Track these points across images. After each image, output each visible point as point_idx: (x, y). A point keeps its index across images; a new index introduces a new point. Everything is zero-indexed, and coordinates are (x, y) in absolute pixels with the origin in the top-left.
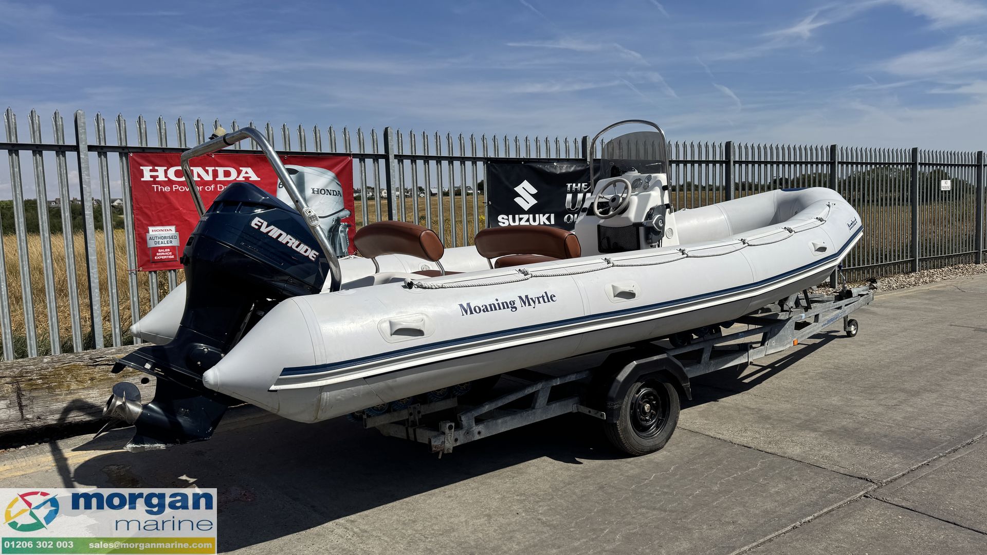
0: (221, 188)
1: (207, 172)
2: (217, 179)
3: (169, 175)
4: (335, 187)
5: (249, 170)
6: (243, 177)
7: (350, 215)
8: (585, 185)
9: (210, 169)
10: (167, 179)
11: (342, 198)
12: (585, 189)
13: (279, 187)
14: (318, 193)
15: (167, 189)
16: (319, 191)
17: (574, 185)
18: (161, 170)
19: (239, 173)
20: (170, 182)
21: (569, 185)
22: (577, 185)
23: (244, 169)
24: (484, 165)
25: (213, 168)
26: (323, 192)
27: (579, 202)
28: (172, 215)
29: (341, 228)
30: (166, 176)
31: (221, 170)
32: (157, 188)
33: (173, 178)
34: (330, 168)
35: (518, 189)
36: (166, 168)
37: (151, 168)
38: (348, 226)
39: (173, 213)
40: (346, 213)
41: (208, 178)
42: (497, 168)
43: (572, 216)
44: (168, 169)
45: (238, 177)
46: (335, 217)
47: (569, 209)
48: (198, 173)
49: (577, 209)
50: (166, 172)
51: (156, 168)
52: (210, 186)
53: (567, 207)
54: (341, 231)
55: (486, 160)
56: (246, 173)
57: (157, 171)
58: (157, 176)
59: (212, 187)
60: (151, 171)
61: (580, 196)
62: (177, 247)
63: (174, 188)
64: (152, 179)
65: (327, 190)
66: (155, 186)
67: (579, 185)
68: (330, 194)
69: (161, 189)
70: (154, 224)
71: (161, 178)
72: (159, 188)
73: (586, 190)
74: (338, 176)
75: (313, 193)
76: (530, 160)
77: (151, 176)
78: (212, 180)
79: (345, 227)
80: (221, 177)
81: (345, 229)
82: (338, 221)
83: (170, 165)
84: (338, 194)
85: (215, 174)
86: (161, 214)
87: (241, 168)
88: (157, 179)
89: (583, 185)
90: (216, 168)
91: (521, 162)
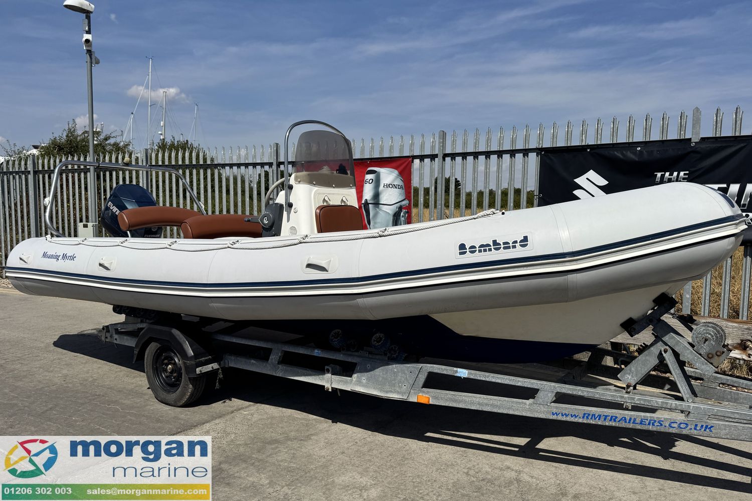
4: (399, 182)
7: (409, 204)
8: (685, 174)
11: (404, 190)
12: (685, 179)
13: (365, 183)
14: (387, 187)
16: (388, 186)
17: (667, 174)
21: (659, 175)
22: (671, 174)
24: (537, 156)
26: (391, 186)
29: (402, 214)
34: (396, 168)
35: (579, 181)
38: (407, 212)
40: (406, 202)
42: (552, 157)
46: (398, 205)
54: (402, 216)
55: (539, 151)
65: (394, 185)
67: (675, 174)
68: (396, 188)
74: (401, 173)
75: (384, 187)
76: (599, 147)
79: (405, 213)
82: (401, 208)
84: (401, 188)
89: (682, 174)
91: (586, 149)
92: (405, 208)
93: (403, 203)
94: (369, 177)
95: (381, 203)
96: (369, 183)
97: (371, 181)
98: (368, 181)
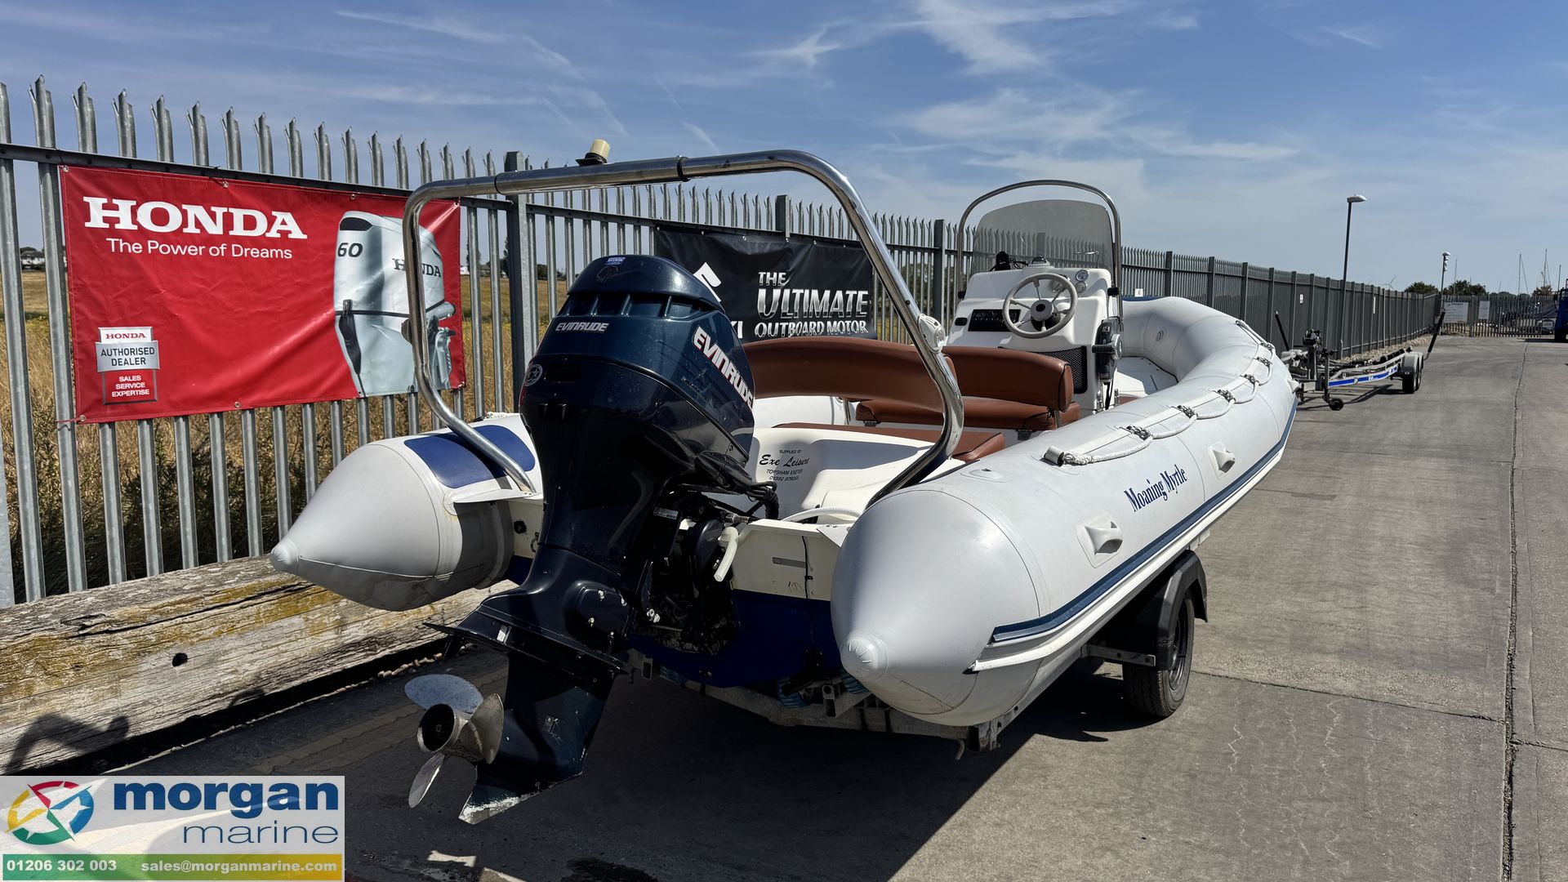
0: (237, 251)
1: (213, 216)
2: (231, 233)
3: (139, 219)
4: (432, 259)
5: (288, 217)
6: (278, 231)
7: (454, 314)
8: (783, 276)
9: (219, 211)
10: (135, 227)
11: (443, 280)
12: (783, 282)
13: (340, 255)
14: (404, 269)
15: (135, 248)
17: (769, 274)
18: (124, 206)
19: (271, 221)
20: (142, 234)
21: (762, 274)
22: (772, 276)
23: (280, 216)
24: (650, 232)
25: (225, 210)
27: (775, 303)
28: (146, 303)
29: (438, 338)
30: (135, 221)
31: (238, 215)
32: (117, 244)
33: (149, 225)
34: (423, 222)
36: (134, 203)
37: (105, 201)
38: (450, 334)
39: (147, 299)
40: (448, 310)
41: (215, 229)
42: (668, 238)
43: (764, 325)
44: (138, 205)
45: (268, 230)
46: (431, 315)
47: (762, 314)
48: (196, 218)
49: (772, 314)
50: (134, 211)
51: (115, 201)
52: (219, 246)
53: (760, 311)
54: (440, 344)
55: (654, 224)
56: (284, 223)
57: (116, 208)
58: (117, 220)
59: (222, 248)
60: (105, 207)
61: (776, 293)
62: (154, 371)
63: (150, 248)
64: (107, 226)
66: (113, 240)
67: (775, 275)
69: (125, 247)
70: (111, 322)
71: (125, 224)
72: (122, 245)
73: (784, 284)
74: (437, 238)
75: (397, 268)
76: (712, 229)
77: (106, 219)
78: (222, 233)
79: (445, 336)
80: (238, 230)
81: (445, 339)
82: (435, 324)
83: (143, 198)
85: (228, 221)
86: (121, 300)
87: (274, 213)
88: (117, 226)
89: (781, 274)
90: (231, 210)
91: (701, 230)
92: (443, 324)
93: (440, 311)
94: (347, 237)
95: (384, 310)
96: (351, 255)
97: (355, 250)
98: (347, 247)
